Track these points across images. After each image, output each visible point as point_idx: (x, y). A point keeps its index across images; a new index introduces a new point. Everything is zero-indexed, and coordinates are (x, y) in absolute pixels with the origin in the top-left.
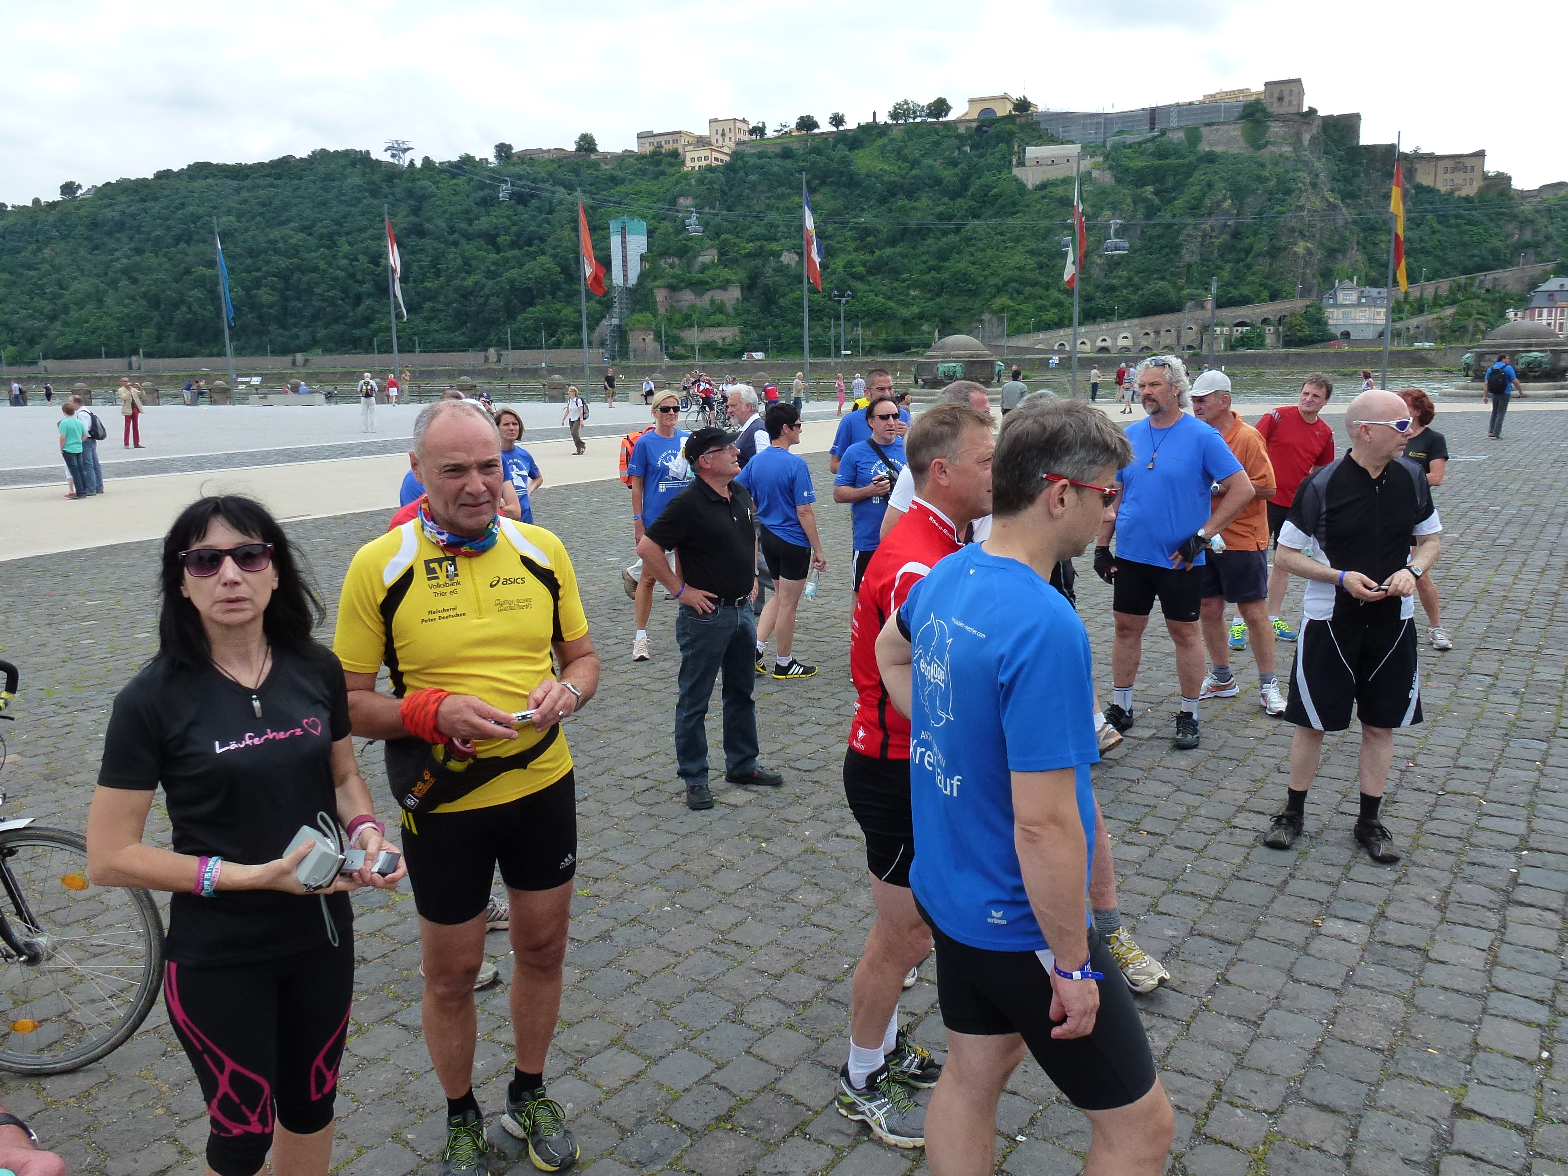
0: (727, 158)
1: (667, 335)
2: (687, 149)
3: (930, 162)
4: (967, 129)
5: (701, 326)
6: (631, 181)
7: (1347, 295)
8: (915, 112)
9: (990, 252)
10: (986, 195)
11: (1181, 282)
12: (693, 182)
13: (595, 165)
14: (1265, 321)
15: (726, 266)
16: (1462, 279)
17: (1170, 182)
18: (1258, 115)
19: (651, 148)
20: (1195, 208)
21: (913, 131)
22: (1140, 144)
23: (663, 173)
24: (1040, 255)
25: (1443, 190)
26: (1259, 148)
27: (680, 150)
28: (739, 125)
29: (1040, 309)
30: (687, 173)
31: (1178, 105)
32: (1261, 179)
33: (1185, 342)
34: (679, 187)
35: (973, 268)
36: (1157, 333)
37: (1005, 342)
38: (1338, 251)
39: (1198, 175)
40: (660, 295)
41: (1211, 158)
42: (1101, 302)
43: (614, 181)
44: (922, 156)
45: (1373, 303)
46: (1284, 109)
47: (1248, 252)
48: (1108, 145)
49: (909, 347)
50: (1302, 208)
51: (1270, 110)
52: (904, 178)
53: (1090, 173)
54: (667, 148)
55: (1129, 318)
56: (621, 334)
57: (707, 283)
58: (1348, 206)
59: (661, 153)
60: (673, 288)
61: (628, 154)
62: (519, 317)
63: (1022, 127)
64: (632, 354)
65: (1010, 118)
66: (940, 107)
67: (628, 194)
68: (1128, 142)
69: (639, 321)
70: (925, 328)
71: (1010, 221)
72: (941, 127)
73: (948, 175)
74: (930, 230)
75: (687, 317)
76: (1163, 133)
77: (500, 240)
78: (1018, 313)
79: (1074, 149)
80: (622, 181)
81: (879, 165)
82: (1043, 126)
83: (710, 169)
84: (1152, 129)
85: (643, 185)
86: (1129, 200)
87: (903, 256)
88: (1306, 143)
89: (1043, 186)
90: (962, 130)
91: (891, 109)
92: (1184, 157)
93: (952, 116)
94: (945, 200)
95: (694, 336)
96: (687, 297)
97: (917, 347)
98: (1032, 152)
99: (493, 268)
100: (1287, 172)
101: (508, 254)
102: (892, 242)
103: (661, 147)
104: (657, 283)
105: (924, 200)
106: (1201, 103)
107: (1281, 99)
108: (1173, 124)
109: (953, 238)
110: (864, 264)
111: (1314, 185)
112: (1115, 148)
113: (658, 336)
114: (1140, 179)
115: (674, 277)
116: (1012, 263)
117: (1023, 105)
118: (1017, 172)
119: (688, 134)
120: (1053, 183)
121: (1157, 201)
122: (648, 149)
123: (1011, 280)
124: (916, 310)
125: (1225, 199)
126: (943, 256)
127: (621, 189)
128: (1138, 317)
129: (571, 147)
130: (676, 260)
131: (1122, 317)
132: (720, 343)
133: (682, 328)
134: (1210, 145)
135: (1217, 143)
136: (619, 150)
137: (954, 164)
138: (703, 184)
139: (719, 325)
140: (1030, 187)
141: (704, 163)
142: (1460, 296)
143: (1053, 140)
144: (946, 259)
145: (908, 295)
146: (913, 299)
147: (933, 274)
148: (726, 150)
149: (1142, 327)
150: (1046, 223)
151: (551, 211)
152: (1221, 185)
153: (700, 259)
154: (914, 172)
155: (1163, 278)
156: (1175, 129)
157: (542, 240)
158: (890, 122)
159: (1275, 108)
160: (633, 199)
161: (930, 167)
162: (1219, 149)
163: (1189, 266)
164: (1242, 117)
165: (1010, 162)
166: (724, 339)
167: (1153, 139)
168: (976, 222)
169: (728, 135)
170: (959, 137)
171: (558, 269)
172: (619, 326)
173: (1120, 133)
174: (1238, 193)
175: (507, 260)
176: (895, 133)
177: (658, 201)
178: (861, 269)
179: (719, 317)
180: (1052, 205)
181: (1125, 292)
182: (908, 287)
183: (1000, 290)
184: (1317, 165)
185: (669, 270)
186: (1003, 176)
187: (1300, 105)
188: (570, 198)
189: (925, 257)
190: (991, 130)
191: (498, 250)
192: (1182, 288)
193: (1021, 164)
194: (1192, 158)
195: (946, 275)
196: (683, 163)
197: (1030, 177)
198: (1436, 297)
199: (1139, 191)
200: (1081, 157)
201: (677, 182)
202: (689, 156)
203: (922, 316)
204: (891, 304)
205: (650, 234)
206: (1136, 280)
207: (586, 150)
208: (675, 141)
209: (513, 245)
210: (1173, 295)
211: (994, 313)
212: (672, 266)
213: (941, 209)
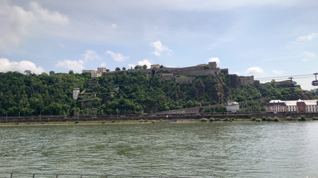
0: (101, 76)
4: (151, 71)
7: (229, 103)
8: (140, 67)
10: (154, 83)
11: (194, 101)
19: (85, 73)
20: (196, 86)
25: (246, 83)
32: (210, 81)
36: (190, 111)
39: (197, 80)
45: (235, 105)
48: (178, 74)
50: (218, 86)
51: (210, 67)
54: (88, 73)
58: (227, 86)
65: (159, 69)
66: (145, 66)
71: (159, 88)
72: (145, 70)
78: (160, 107)
79: (172, 74)
86: (183, 84)
88: (218, 74)
91: (135, 67)
93: (147, 68)
98: (163, 75)
107: (212, 66)
111: (220, 82)
117: (162, 67)
119: (93, 71)
121: (189, 85)
125: (202, 84)
128: (186, 108)
129: (68, 73)
131: (183, 108)
141: (95, 76)
148: (101, 74)
150: (166, 89)
152: (201, 82)
153: (92, 95)
158: (135, 69)
163: (196, 97)
164: (205, 69)
173: (180, 72)
174: (205, 83)
180: (167, 85)
184: (220, 78)
187: (216, 67)
190: (155, 71)
193: (161, 77)
196: (91, 76)
198: (248, 104)
200: (173, 76)
208: (91, 72)
210: (193, 103)
211: (155, 107)
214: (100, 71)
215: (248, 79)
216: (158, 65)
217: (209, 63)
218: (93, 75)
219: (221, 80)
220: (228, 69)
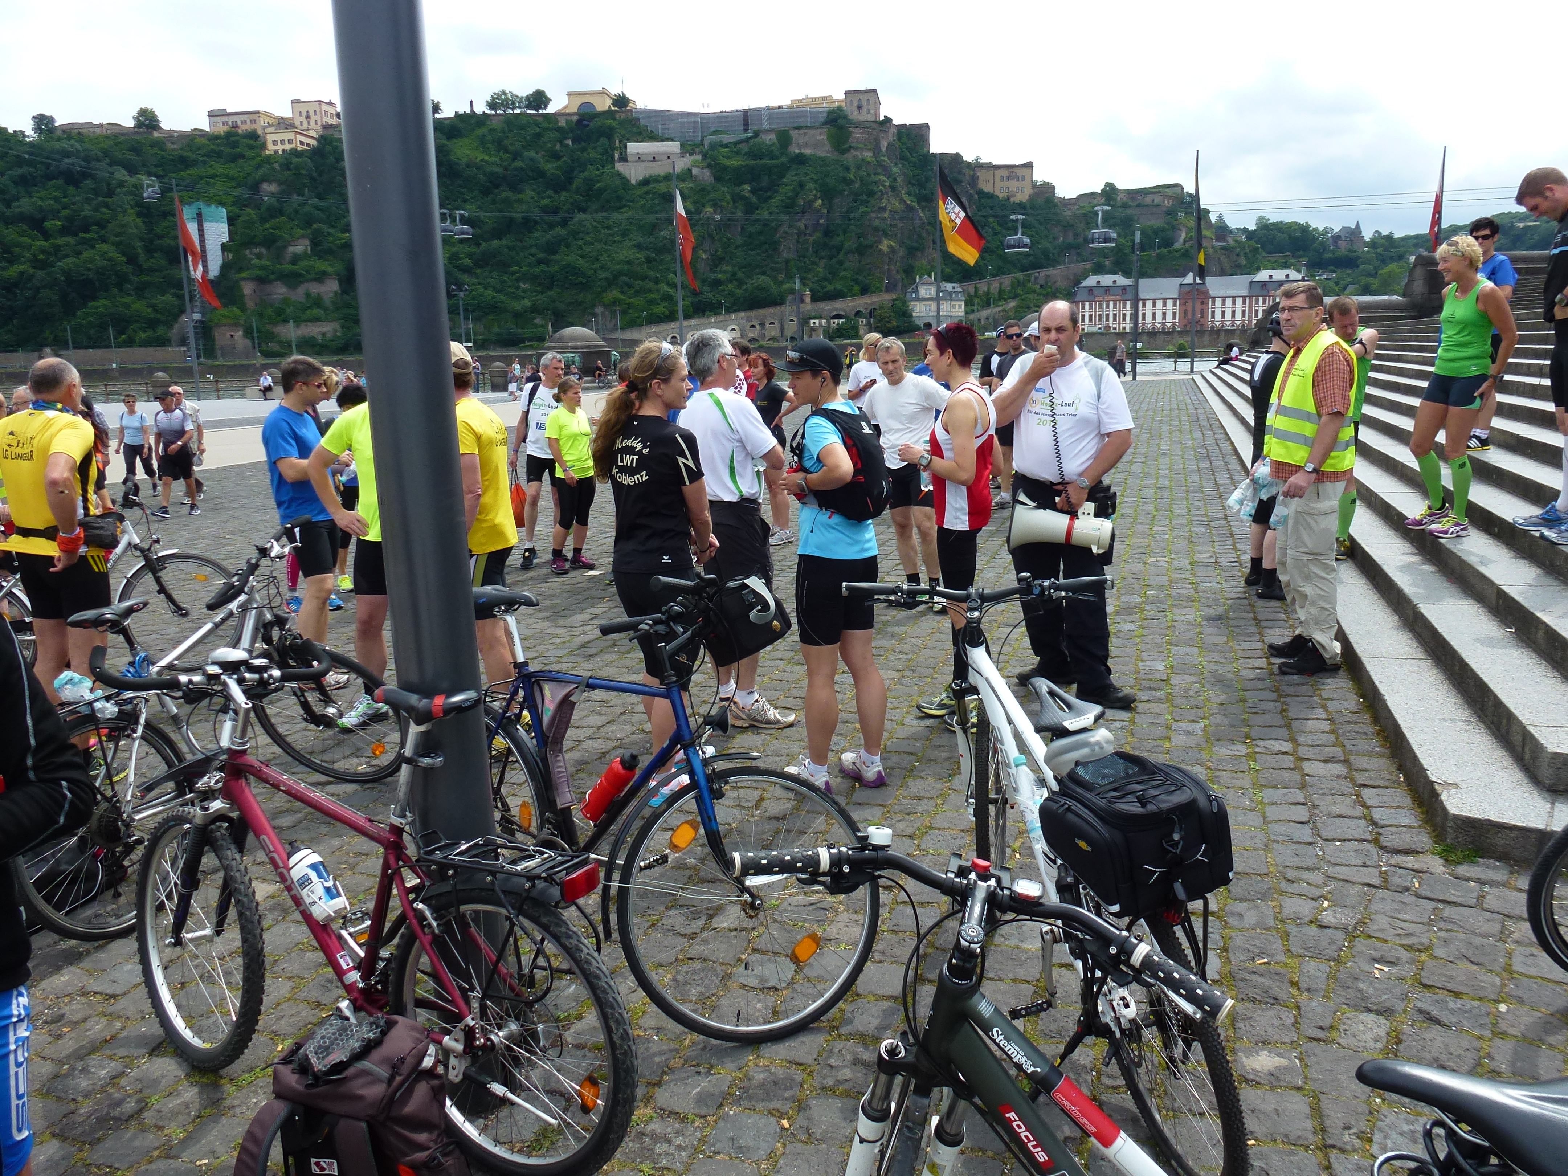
0: (314, 143)
1: (259, 331)
2: (268, 130)
3: (532, 154)
4: (567, 121)
5: (298, 322)
6: (204, 163)
7: (927, 291)
8: (513, 103)
9: (598, 246)
10: (591, 189)
11: (781, 277)
12: (276, 166)
13: (158, 144)
14: (858, 314)
15: (320, 258)
16: (1020, 275)
17: (765, 182)
18: (841, 122)
19: (226, 128)
20: (789, 206)
21: (512, 122)
22: (735, 144)
23: (242, 156)
24: (647, 249)
25: (1001, 196)
26: (843, 152)
27: (260, 132)
28: (325, 107)
29: (651, 302)
30: (270, 157)
31: (768, 108)
32: (848, 182)
33: (789, 333)
34: (260, 172)
35: (581, 262)
36: (762, 325)
37: (618, 335)
38: (917, 249)
39: (790, 177)
40: (248, 289)
41: (801, 160)
42: (708, 295)
43: (183, 162)
44: (524, 147)
45: (950, 296)
46: (863, 117)
47: (839, 249)
48: (706, 143)
49: (523, 341)
50: (884, 209)
51: (851, 117)
52: (506, 169)
53: (690, 171)
54: (243, 128)
55: (736, 311)
56: (205, 330)
57: (301, 275)
58: (923, 208)
59: (237, 134)
60: (261, 281)
61: (197, 134)
62: (79, 313)
63: (622, 123)
64: (219, 353)
65: (609, 113)
66: (539, 99)
67: (201, 178)
68: (725, 141)
69: (224, 316)
70: (538, 321)
71: (616, 216)
72: (540, 119)
73: (550, 167)
74: (536, 223)
75: (280, 312)
76: (756, 134)
77: (48, 225)
78: (630, 306)
79: (674, 147)
80: (194, 163)
81: (480, 156)
82: (642, 123)
83: (294, 153)
84: (746, 130)
85: (219, 168)
86: (728, 197)
87: (510, 249)
88: (884, 149)
89: (645, 182)
90: (562, 123)
91: (489, 99)
92: (777, 158)
93: (551, 109)
94: (550, 192)
95: (290, 332)
96: (280, 290)
97: (530, 340)
98: (633, 147)
99: (41, 257)
100: (869, 175)
101: (60, 241)
102: (498, 234)
103: (237, 127)
104: (244, 275)
105: (529, 192)
106: (789, 107)
107: (860, 107)
108: (766, 126)
109: (560, 231)
110: (470, 256)
111: (893, 188)
112: (713, 146)
113: (248, 332)
114: (738, 177)
115: (262, 268)
116: (621, 257)
117: (621, 101)
118: (619, 167)
119: (267, 114)
120: (655, 179)
121: (754, 200)
122: (221, 129)
123: (621, 273)
124: (527, 303)
125: (816, 199)
126: (551, 248)
127: (194, 171)
128: (744, 310)
129: (131, 124)
130: (264, 251)
131: (729, 311)
132: (320, 338)
133: (275, 324)
134: (800, 148)
135: (806, 146)
136: (187, 128)
137: (556, 156)
138: (289, 169)
139: (316, 319)
140: (633, 182)
141: (287, 147)
142: (1020, 291)
143: (653, 137)
144: (554, 252)
145: (518, 288)
146: (524, 291)
147: (543, 267)
148: (314, 134)
149: (748, 319)
150: (651, 218)
151: (110, 193)
152: (811, 185)
153: (291, 249)
154: (517, 164)
155: (764, 274)
156: (767, 131)
157: (102, 225)
158: (488, 112)
159: (855, 116)
160: (208, 184)
161: (532, 159)
162: (808, 152)
163: (787, 261)
164: (826, 123)
165: (613, 157)
166: (324, 334)
167: (747, 140)
168: (581, 216)
169: (313, 118)
170: (559, 130)
171: (124, 259)
172: (201, 322)
173: (716, 132)
174: (828, 193)
175: (57, 248)
176: (494, 123)
177: (239, 185)
178: (467, 262)
179: (316, 311)
180: (656, 201)
181: (730, 286)
182: (518, 280)
183: (611, 283)
184: (895, 170)
185: (256, 261)
186: (607, 170)
187: (877, 113)
188: (132, 180)
189: (533, 250)
190: (592, 125)
191: (46, 235)
192: (781, 283)
193: (624, 159)
194: (784, 159)
195: (556, 268)
196: (264, 146)
197: (634, 173)
198: (1001, 292)
199: (737, 190)
200: (682, 154)
201: (258, 167)
202: (270, 138)
203: (535, 310)
204: (502, 297)
205: (231, 221)
206: (740, 275)
207: (147, 127)
208: (254, 122)
209: (65, 231)
210: (774, 289)
211: (605, 306)
212: (259, 256)
213: (546, 201)
214: (308, 117)
215: (1009, 178)
216: (604, 93)
217: (846, 93)
218: (275, 142)
219: (895, 180)
220: (926, 126)
